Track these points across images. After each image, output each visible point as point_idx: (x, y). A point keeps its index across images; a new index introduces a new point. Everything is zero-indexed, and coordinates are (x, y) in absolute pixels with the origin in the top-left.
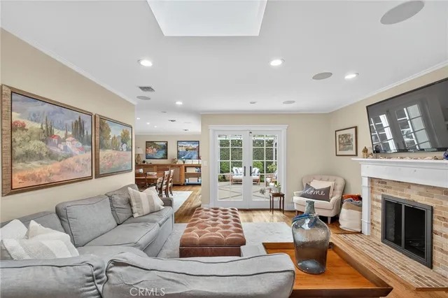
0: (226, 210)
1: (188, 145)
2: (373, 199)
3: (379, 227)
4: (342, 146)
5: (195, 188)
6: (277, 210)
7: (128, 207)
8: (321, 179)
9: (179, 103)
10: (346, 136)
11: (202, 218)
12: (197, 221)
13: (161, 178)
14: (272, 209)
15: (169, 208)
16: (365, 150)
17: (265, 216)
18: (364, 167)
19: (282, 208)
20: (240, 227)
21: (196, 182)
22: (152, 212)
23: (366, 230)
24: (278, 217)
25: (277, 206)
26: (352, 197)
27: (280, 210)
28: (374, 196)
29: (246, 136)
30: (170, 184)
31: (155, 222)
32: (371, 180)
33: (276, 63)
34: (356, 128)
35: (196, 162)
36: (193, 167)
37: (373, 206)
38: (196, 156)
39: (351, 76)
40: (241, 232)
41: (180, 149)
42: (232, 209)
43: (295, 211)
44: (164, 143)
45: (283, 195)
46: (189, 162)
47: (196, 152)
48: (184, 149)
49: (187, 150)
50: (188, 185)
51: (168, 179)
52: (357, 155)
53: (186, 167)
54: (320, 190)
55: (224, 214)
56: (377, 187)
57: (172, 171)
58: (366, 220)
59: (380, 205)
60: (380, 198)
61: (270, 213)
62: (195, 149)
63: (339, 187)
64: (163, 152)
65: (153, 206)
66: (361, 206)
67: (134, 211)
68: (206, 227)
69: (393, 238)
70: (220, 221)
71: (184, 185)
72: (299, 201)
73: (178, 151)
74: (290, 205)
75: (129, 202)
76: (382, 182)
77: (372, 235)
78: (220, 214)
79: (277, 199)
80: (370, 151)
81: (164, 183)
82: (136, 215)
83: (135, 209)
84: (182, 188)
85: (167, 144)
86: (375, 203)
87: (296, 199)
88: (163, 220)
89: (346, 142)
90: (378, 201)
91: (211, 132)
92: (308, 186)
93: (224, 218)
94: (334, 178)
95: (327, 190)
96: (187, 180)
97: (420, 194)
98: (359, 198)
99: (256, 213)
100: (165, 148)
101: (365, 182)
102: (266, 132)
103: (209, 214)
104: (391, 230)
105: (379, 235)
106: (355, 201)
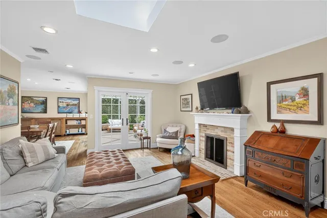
0: (114, 151)
1: (69, 101)
2: (200, 136)
3: (203, 151)
4: (184, 105)
5: (76, 137)
6: (145, 148)
7: (20, 158)
8: (173, 126)
9: (69, 66)
10: (186, 99)
11: (97, 159)
12: (94, 162)
13: (46, 131)
14: (142, 148)
15: (62, 155)
16: (197, 108)
17: (138, 153)
18: (196, 118)
19: (149, 147)
20: (128, 161)
21: (77, 132)
22: (47, 160)
23: (197, 154)
24: (146, 152)
25: (145, 145)
26: (190, 135)
27: (147, 148)
28: (201, 134)
29: (123, 96)
30: (53, 135)
31: (53, 168)
32: (200, 125)
33: (154, 50)
34: (192, 94)
35: (77, 116)
36: (74, 119)
37: (200, 140)
38: (76, 110)
39: (192, 65)
40: (130, 164)
41: (61, 105)
42: (118, 150)
43: (157, 148)
44: (44, 99)
45: (150, 138)
46: (70, 116)
47: (77, 107)
48: (65, 105)
49: (68, 105)
50: (68, 135)
51: (52, 131)
52: (192, 111)
53: (66, 120)
54: (173, 133)
55: (113, 154)
56: (203, 129)
57: (56, 124)
58: (197, 148)
59: (204, 139)
60: (204, 135)
61: (142, 151)
62: (76, 105)
63: (183, 131)
64: (42, 106)
65: (49, 155)
66: (194, 141)
67: (28, 161)
68: (103, 165)
69: (209, 157)
70: (112, 159)
71: (65, 135)
72: (160, 141)
73: (59, 107)
74: (155, 144)
75: (21, 154)
76: (205, 126)
77: (200, 157)
78: (111, 154)
79: (145, 141)
80: (199, 109)
81: (48, 135)
82: (30, 165)
83: (28, 159)
84: (63, 138)
85: (46, 100)
86: (201, 138)
87: (158, 139)
88: (60, 165)
89: (186, 103)
90: (203, 137)
91: (96, 91)
92: (165, 131)
93: (114, 157)
94: (180, 125)
95: (177, 133)
96: (68, 131)
97: (222, 131)
98: (193, 136)
99: (132, 152)
100: (45, 103)
101: (197, 127)
102: (138, 94)
103: (102, 155)
104: (209, 152)
105: (203, 156)
106: (192, 138)
